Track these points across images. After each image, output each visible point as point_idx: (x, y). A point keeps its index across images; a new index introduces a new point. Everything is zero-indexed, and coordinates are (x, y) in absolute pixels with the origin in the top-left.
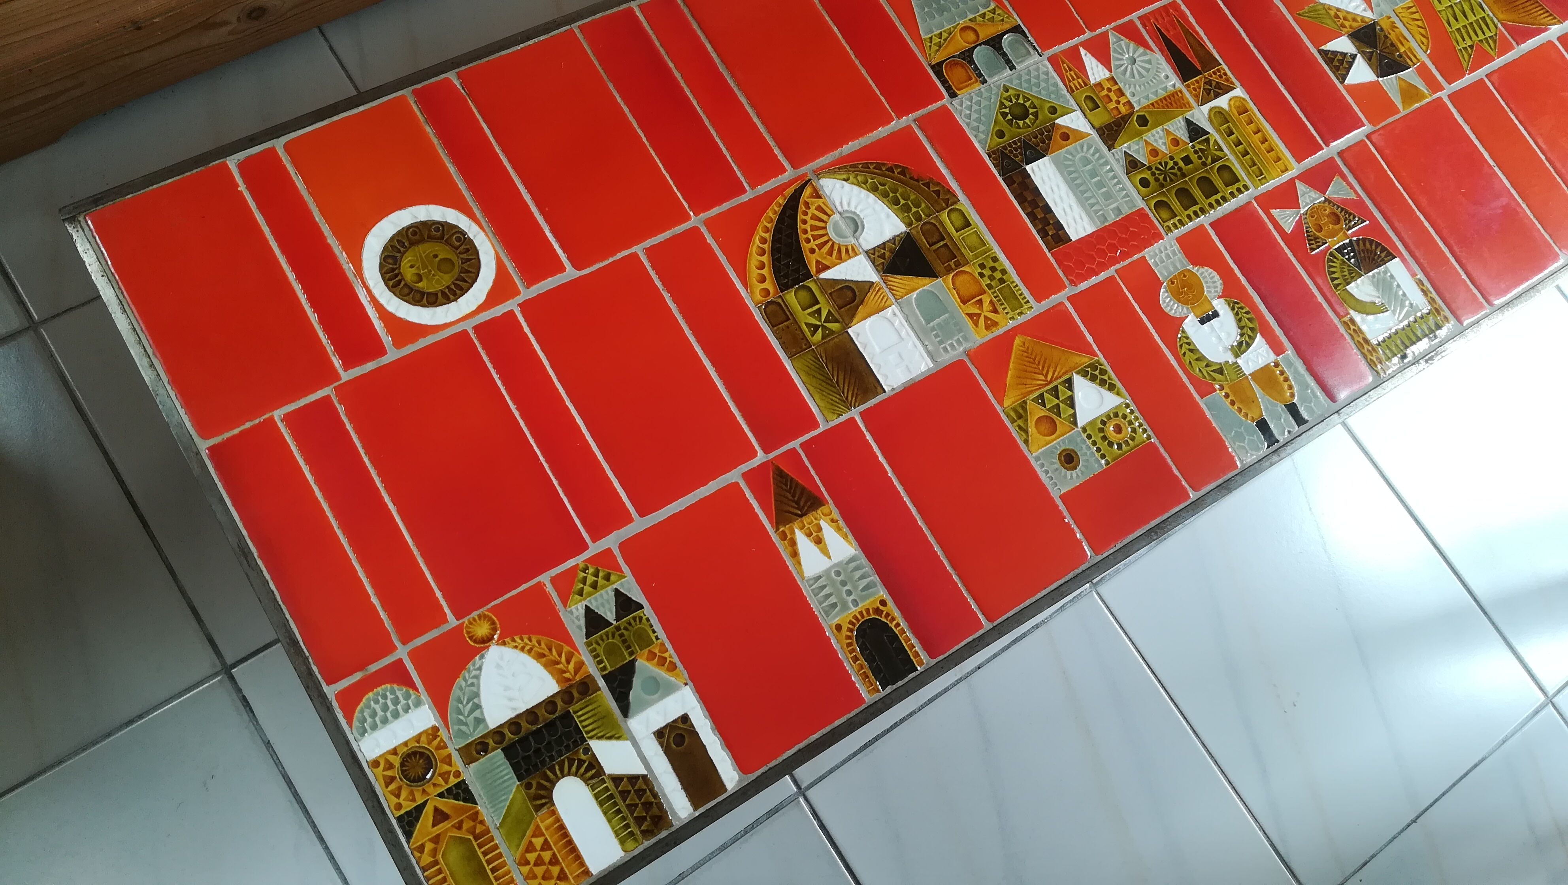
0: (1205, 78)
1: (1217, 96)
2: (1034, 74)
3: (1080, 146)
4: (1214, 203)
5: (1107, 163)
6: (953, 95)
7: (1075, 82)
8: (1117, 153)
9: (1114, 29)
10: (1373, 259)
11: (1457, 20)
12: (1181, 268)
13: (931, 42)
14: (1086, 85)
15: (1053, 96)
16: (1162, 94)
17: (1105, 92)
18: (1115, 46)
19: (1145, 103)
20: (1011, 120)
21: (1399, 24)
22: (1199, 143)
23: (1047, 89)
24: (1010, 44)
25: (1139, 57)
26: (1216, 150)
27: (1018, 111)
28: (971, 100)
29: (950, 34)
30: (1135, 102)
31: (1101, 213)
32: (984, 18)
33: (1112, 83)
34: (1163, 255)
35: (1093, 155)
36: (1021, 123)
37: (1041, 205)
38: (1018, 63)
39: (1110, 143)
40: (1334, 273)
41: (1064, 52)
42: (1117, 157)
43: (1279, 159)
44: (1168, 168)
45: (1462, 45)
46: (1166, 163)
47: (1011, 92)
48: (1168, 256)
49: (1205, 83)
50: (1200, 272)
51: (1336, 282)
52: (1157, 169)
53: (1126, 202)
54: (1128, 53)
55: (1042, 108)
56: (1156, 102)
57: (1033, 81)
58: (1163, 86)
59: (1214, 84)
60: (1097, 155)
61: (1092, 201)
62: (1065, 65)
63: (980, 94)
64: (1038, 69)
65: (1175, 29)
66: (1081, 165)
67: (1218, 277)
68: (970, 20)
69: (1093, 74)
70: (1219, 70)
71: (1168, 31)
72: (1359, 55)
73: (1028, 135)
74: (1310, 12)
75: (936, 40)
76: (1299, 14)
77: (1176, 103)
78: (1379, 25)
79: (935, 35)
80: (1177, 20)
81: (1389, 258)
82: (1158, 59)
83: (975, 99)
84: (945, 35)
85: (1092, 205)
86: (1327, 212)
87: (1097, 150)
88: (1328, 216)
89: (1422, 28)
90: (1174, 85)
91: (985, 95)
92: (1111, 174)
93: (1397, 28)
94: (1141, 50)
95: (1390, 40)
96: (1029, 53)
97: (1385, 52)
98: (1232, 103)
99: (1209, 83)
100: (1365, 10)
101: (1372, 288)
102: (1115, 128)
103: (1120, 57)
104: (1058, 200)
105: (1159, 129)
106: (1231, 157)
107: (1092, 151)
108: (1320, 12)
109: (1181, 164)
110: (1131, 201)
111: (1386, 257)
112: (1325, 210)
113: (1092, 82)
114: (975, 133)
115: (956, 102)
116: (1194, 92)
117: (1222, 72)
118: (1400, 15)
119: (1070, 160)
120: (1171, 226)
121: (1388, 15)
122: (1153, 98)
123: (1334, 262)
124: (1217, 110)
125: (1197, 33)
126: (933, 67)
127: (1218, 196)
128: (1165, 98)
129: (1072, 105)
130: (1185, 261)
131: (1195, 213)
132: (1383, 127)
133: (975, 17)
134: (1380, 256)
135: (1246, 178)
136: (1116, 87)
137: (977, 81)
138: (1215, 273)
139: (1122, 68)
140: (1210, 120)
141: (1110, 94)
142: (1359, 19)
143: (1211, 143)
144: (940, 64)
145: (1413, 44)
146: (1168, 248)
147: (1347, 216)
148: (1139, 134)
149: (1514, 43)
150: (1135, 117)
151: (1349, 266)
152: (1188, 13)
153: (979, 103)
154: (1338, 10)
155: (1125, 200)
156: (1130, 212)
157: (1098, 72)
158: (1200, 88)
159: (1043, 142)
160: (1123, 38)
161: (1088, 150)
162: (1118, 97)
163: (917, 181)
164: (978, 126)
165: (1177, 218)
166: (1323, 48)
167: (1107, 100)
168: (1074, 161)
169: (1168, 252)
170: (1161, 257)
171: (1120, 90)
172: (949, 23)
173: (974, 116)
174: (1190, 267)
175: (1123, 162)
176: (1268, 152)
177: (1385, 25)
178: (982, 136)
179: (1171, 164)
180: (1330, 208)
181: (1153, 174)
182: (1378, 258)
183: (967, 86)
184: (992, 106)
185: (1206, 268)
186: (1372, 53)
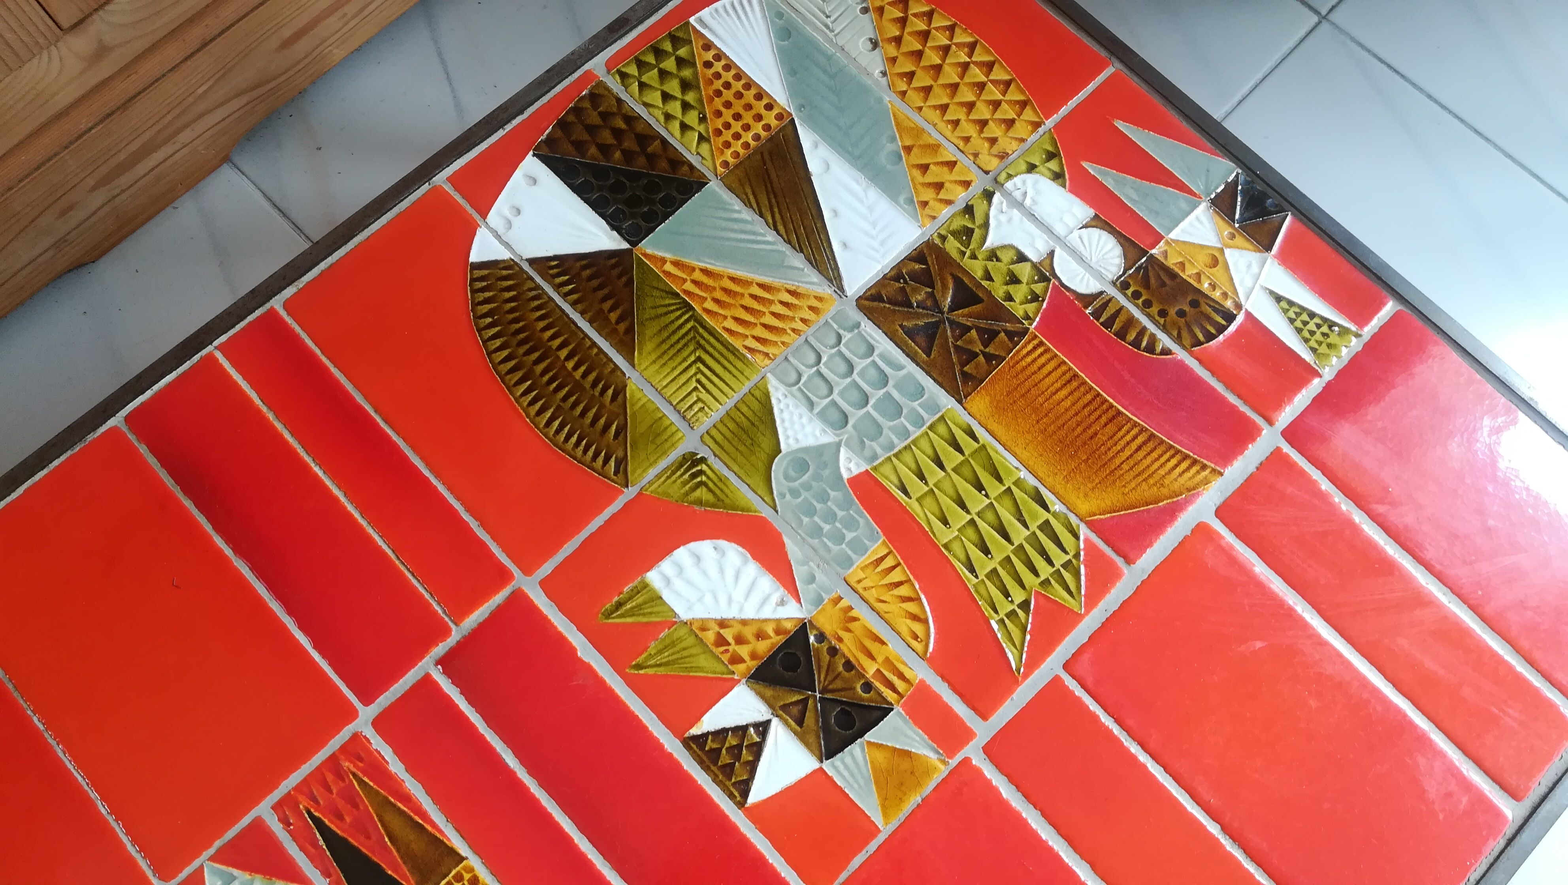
9: (219, 858)
11: (986, 551)
21: (861, 611)
45: (1005, 607)
65: (356, 806)
70: (459, 877)
71: (340, 817)
72: (775, 722)
74: (660, 652)
76: (639, 667)
78: (813, 626)
80: (361, 782)
89: (909, 599)
93: (855, 619)
95: (844, 655)
97: (832, 691)
100: (782, 603)
108: (684, 644)
117: (467, 876)
118: (859, 587)
121: (834, 595)
125: (407, 798)
142: (770, 630)
145: (895, 647)
149: (1119, 561)
152: (387, 753)
154: (723, 624)
166: (695, 731)
177: (829, 624)
186: (804, 701)
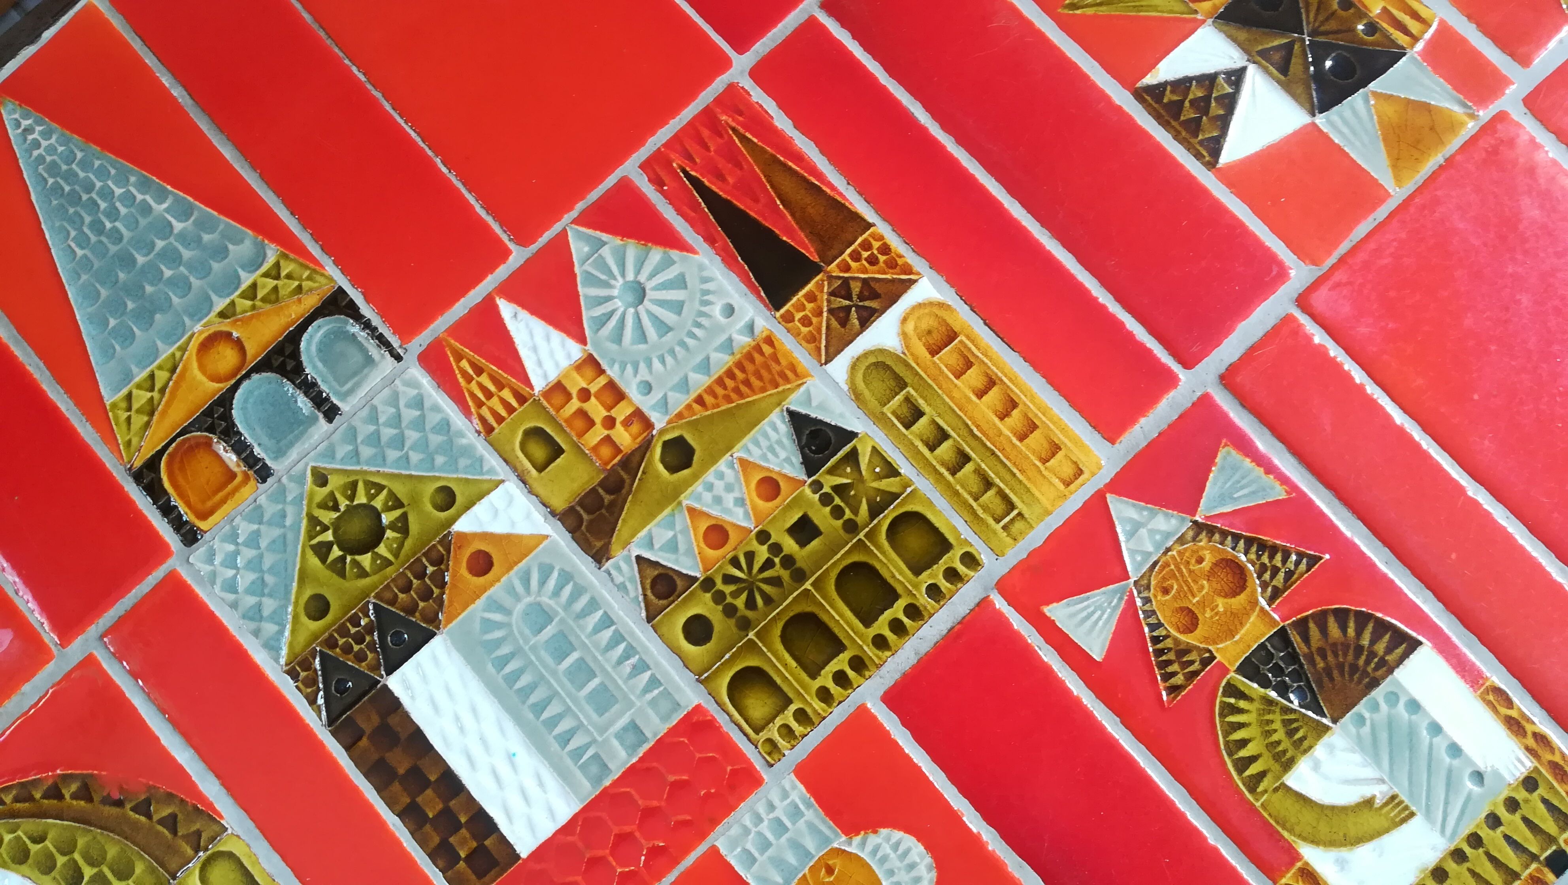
0: (830, 278)
1: (867, 318)
2: (386, 413)
3: (521, 579)
4: (887, 633)
5: (594, 604)
6: (190, 536)
7: (495, 403)
8: (619, 569)
9: (583, 220)
10: (1354, 668)
12: (818, 849)
13: (129, 409)
14: (522, 399)
15: (440, 460)
16: (722, 361)
17: (575, 404)
18: (587, 267)
19: (679, 401)
20: (342, 559)
22: (831, 472)
23: (423, 445)
24: (325, 349)
25: (652, 276)
26: (879, 477)
27: (357, 528)
28: (233, 537)
29: (173, 371)
30: (653, 408)
31: (590, 753)
32: (253, 297)
33: (589, 372)
34: (764, 827)
35: (557, 593)
36: (366, 560)
37: (433, 778)
38: (344, 396)
39: (599, 544)
40: (1243, 743)
41: (456, 330)
42: (619, 579)
43: (1055, 448)
44: (757, 566)
46: (750, 556)
47: (335, 482)
48: (780, 827)
49: (832, 294)
50: (869, 847)
51: (1253, 770)
52: (728, 579)
53: (653, 703)
54: (623, 275)
55: (415, 500)
56: (710, 390)
57: (387, 433)
58: (724, 337)
59: (856, 288)
60: (567, 590)
61: (565, 725)
62: (464, 364)
63: (257, 514)
64: (394, 400)
65: (738, 165)
66: (527, 632)
67: (920, 848)
68: (222, 315)
69: (540, 363)
70: (866, 246)
71: (720, 176)
72: (1252, 69)
73: (388, 587)
75: (141, 397)
76: (1074, 6)
77: (760, 378)
79: (139, 386)
80: (743, 138)
81: (1400, 651)
82: (701, 267)
83: (245, 529)
84: (161, 377)
85: (565, 739)
86: (1206, 565)
87: (566, 577)
88: (1211, 575)
90: (751, 327)
91: (270, 509)
92: (607, 634)
94: (656, 254)
96: (369, 361)
97: (1326, 33)
98: (910, 327)
99: (843, 290)
101: (1357, 757)
102: (607, 498)
103: (603, 292)
104: (477, 751)
105: (722, 465)
106: (923, 484)
107: (552, 583)
109: (790, 545)
110: (666, 694)
111: (1389, 650)
112: (1200, 560)
113: (539, 384)
114: (253, 625)
115: (199, 551)
116: (805, 330)
117: (876, 245)
119: (499, 625)
120: (776, 737)
122: (700, 381)
123: (1241, 711)
124: (871, 360)
125: (799, 157)
126: (138, 476)
127: (897, 610)
128: (730, 374)
129: (492, 471)
130: (826, 827)
131: (841, 679)
132: (1342, 260)
133: (233, 303)
134: (1372, 654)
135: (966, 532)
136: (602, 381)
137: (247, 478)
138: (909, 841)
139: (613, 322)
140: (857, 397)
141: (586, 406)
143: (864, 461)
144: (152, 464)
146: (776, 802)
147: (1265, 559)
148: (672, 495)
150: (658, 451)
151: (1286, 710)
152: (770, 106)
153: (253, 541)
155: (649, 696)
156: (663, 728)
157: (552, 354)
158: (820, 314)
159: (427, 595)
160: (605, 237)
161: (543, 583)
162: (609, 408)
163: (119, 804)
164: (259, 605)
165: (793, 708)
166: (1150, 80)
167: (579, 424)
168: (509, 625)
169: (779, 813)
170: (760, 834)
171: (611, 385)
172: (169, 337)
173: (245, 580)
174: (840, 841)
175: (635, 590)
176: (1022, 438)
178: (270, 628)
179: (763, 553)
180: (1213, 550)
181: (719, 597)
182: (1368, 662)
183: (224, 501)
184: (290, 536)
185: (884, 832)
186: (1289, 47)
